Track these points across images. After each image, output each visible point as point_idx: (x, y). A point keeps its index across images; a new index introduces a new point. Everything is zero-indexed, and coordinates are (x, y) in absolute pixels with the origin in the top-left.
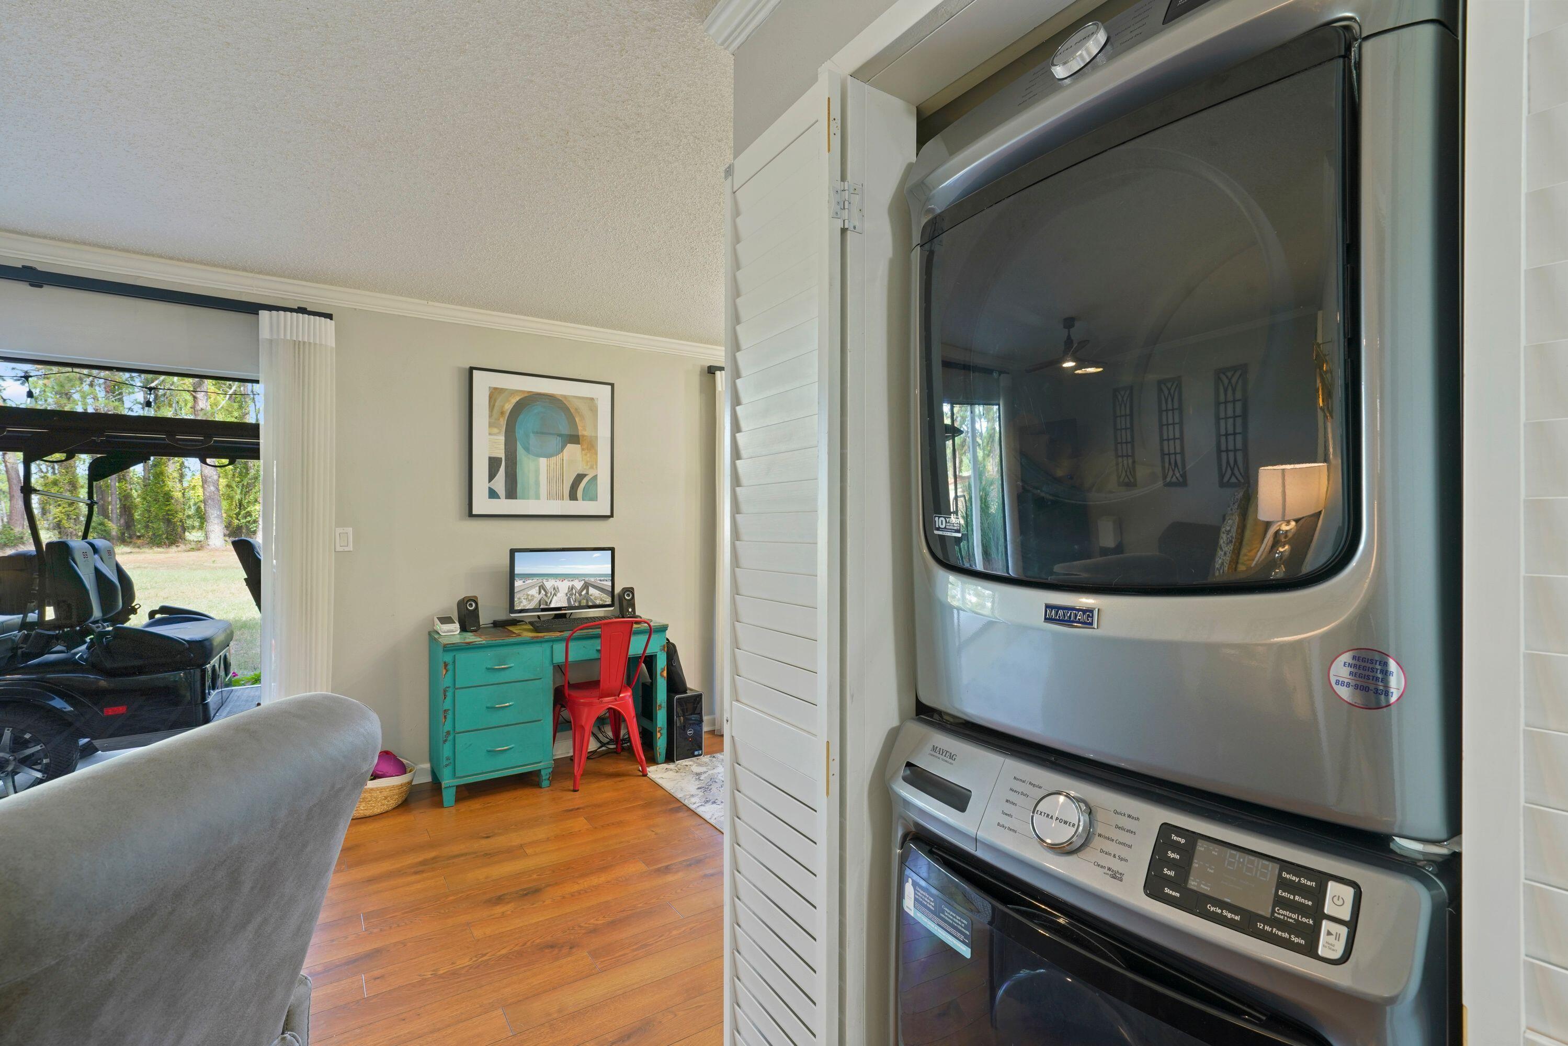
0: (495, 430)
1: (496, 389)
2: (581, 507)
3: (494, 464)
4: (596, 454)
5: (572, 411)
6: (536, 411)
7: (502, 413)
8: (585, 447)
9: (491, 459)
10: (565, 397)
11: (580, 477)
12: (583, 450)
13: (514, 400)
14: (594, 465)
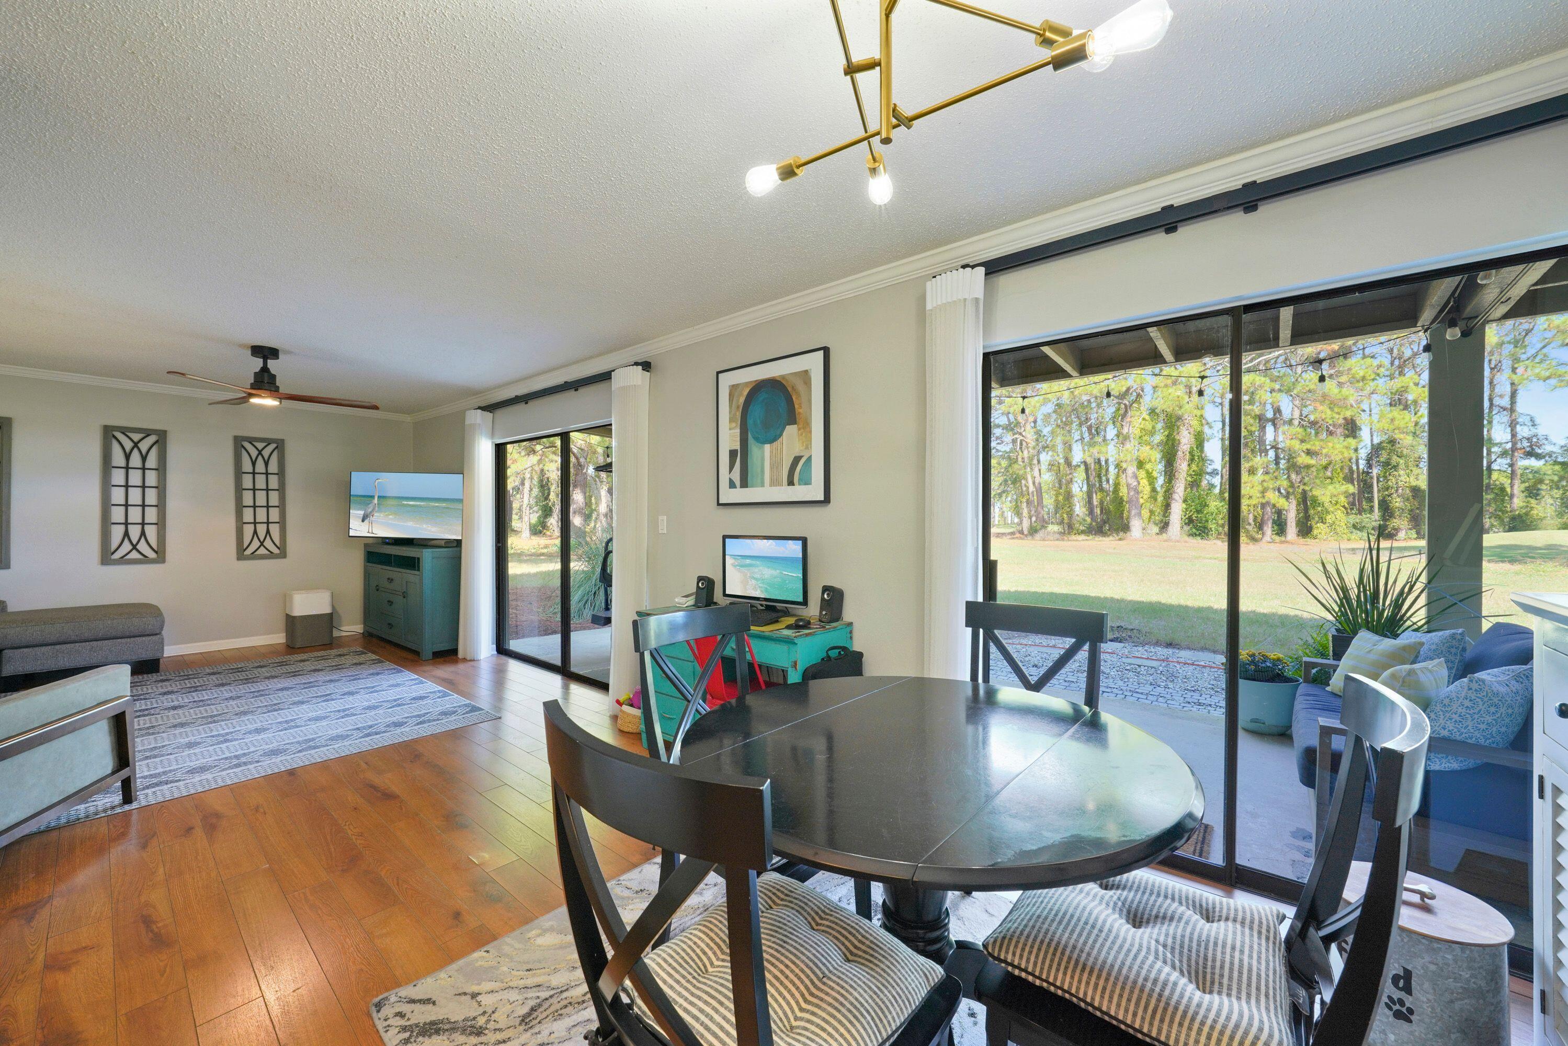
0: (734, 425)
1: (733, 386)
2: (799, 492)
3: (733, 454)
4: (810, 432)
5: (790, 389)
6: (761, 399)
7: (738, 407)
8: (801, 426)
9: (731, 451)
10: (783, 377)
11: (797, 460)
12: (799, 429)
13: (746, 392)
14: (808, 447)
